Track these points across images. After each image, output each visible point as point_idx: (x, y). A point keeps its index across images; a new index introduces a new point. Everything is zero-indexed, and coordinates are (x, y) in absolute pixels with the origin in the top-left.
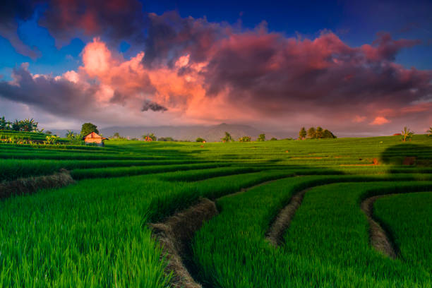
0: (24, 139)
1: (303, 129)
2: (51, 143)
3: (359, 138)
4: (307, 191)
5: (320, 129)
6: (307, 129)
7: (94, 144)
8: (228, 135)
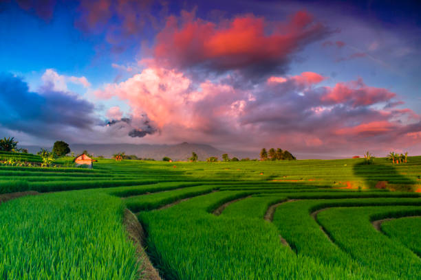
0: (22, 161)
1: (264, 150)
2: (48, 166)
3: (326, 160)
5: (280, 151)
6: (268, 150)
7: (85, 166)
8: (195, 155)
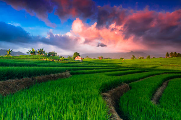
0: (52, 59)
2: (62, 60)
4: (170, 80)
5: (176, 53)
6: (169, 53)
7: (79, 61)
8: (134, 56)
